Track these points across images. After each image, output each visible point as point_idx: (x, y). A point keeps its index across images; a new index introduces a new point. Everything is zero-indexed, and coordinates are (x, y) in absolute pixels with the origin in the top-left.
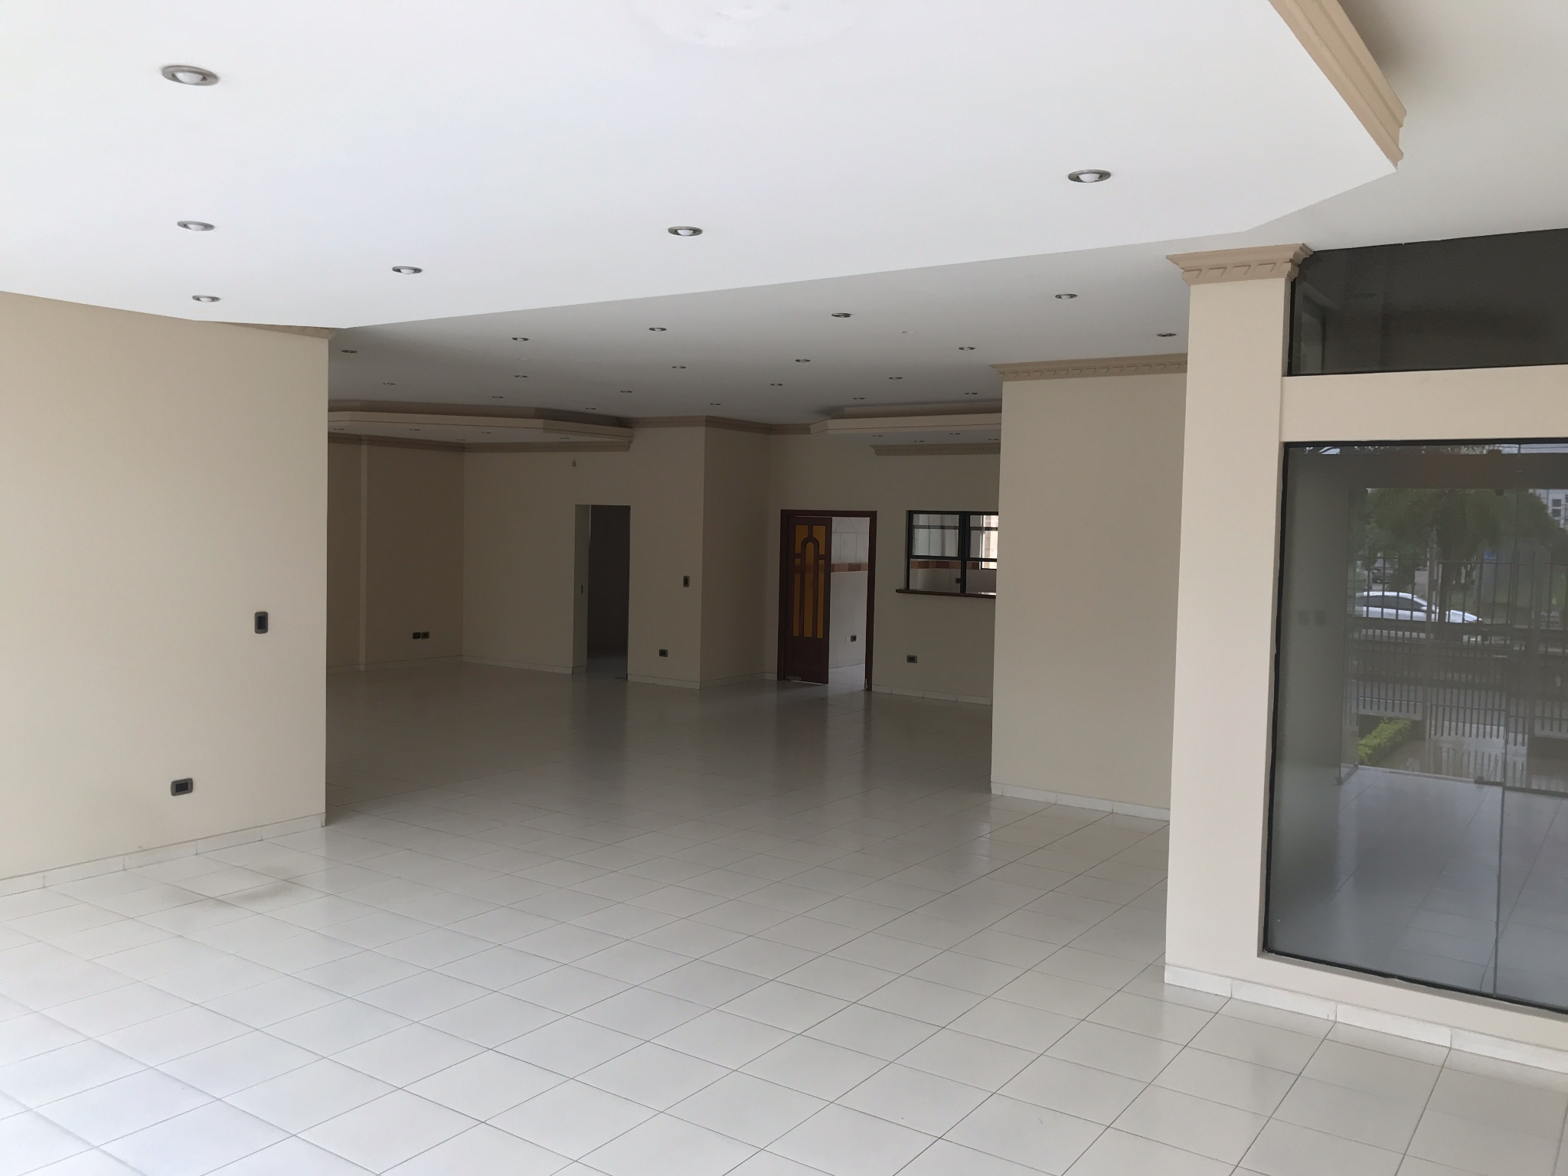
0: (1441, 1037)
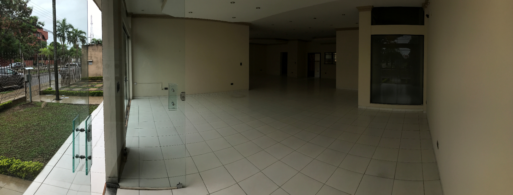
0: (391, 110)
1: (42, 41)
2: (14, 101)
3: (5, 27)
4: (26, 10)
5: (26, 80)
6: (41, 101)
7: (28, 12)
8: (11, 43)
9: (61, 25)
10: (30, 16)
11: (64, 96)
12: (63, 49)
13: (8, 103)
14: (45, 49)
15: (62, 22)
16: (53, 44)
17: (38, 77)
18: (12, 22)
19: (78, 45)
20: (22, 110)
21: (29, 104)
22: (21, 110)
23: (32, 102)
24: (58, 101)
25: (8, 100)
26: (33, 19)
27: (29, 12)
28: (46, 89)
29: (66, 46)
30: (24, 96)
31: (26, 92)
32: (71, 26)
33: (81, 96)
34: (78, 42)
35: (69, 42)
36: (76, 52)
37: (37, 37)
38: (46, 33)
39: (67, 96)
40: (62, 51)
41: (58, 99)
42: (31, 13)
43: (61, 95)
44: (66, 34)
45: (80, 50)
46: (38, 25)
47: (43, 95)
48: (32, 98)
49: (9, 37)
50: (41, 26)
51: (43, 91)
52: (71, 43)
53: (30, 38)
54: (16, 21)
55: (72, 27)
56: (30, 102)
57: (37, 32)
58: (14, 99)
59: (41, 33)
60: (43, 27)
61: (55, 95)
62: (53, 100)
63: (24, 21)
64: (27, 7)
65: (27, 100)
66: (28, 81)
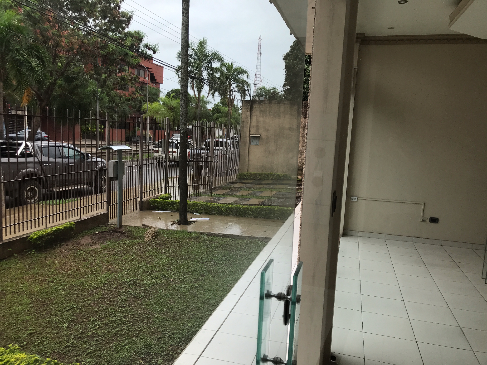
1: (150, 85)
2: (79, 223)
3: (68, 51)
4: (119, 17)
5: (111, 175)
6: (144, 225)
7: (122, 22)
8: (78, 86)
9: (196, 53)
10: (126, 30)
11: (197, 214)
12: (197, 107)
13: (65, 227)
14: (155, 105)
15: (197, 46)
16: (174, 94)
17: (140, 168)
18: (84, 41)
19: (231, 101)
20: (97, 246)
21: (115, 231)
22: (95, 244)
23: (121, 226)
24: (183, 227)
25: (65, 221)
26: (132, 37)
27: (124, 22)
28: (157, 198)
29: (205, 99)
30: (104, 211)
31: (108, 202)
32: (217, 57)
33: (237, 216)
34: (234, 93)
35: (211, 92)
36: (226, 115)
37: (137, 78)
38: (160, 69)
39: (206, 216)
40: (194, 110)
41: (184, 221)
42: (129, 24)
43: (192, 212)
44: (206, 73)
45: (236, 111)
46: (142, 50)
47: (148, 212)
48: (123, 217)
49: (74, 74)
50: (149, 52)
51: (148, 202)
52: (217, 94)
53: (122, 79)
54: (94, 39)
55: (220, 59)
56: (118, 227)
57: (138, 67)
58: (79, 217)
59: (148, 68)
60: (154, 56)
61: (177, 211)
62: (172, 225)
63: (112, 39)
64: (120, 11)
65: (111, 221)
66: (115, 178)
